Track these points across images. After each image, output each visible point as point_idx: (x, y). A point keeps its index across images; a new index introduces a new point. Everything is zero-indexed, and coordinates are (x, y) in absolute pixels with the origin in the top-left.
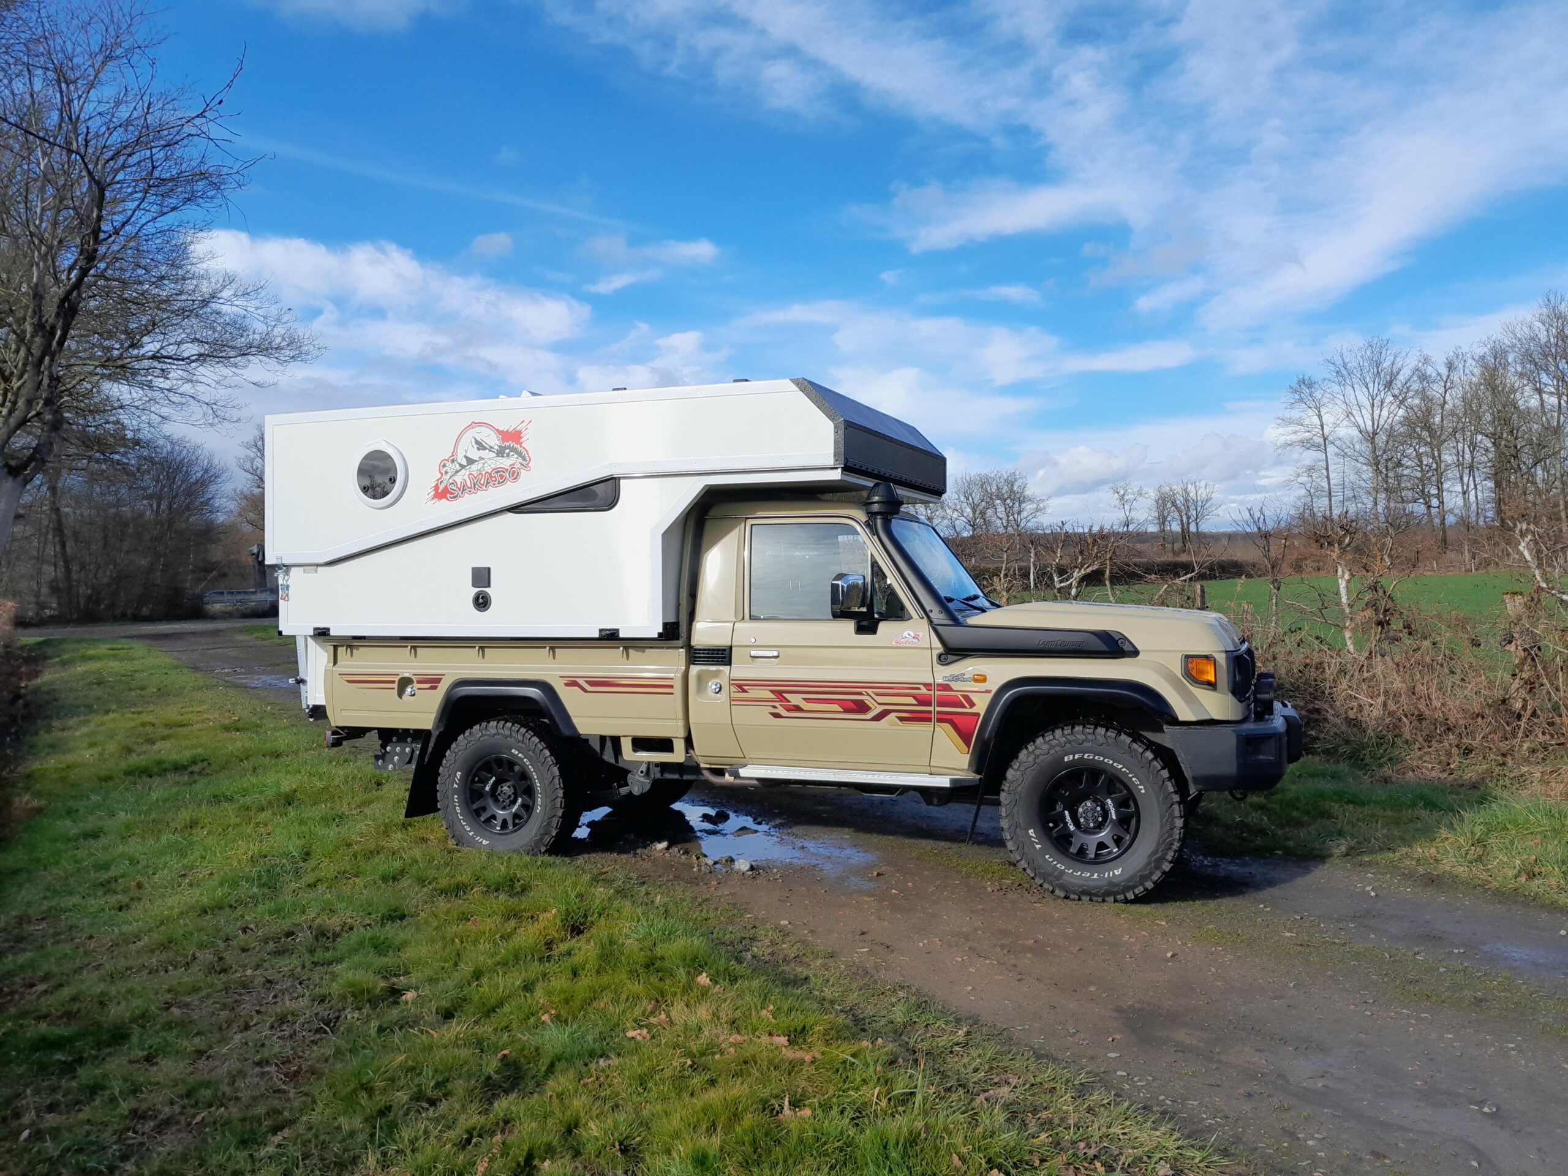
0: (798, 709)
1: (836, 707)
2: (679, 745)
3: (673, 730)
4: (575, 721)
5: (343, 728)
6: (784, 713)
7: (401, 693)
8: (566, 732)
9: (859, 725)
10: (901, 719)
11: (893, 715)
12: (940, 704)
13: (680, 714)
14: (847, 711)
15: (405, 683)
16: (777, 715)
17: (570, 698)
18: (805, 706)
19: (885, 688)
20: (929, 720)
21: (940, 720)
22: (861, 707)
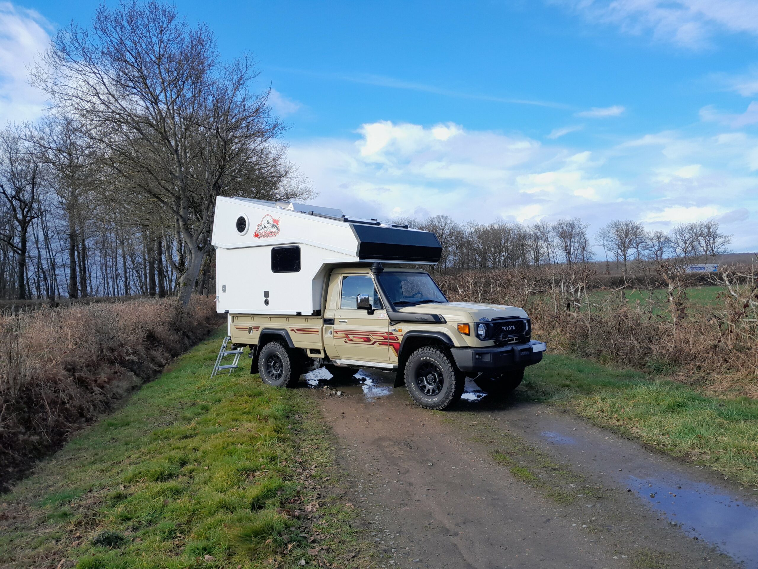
0: (351, 340)
1: (362, 340)
2: (322, 352)
3: (318, 346)
4: (294, 342)
5: (236, 344)
6: (348, 341)
7: (249, 333)
8: (291, 346)
9: (368, 346)
10: (380, 344)
11: (377, 343)
12: (390, 339)
13: (321, 342)
14: (365, 341)
15: (250, 329)
16: (346, 342)
17: (292, 334)
18: (354, 339)
19: (375, 333)
20: (387, 345)
21: (390, 345)
22: (368, 340)
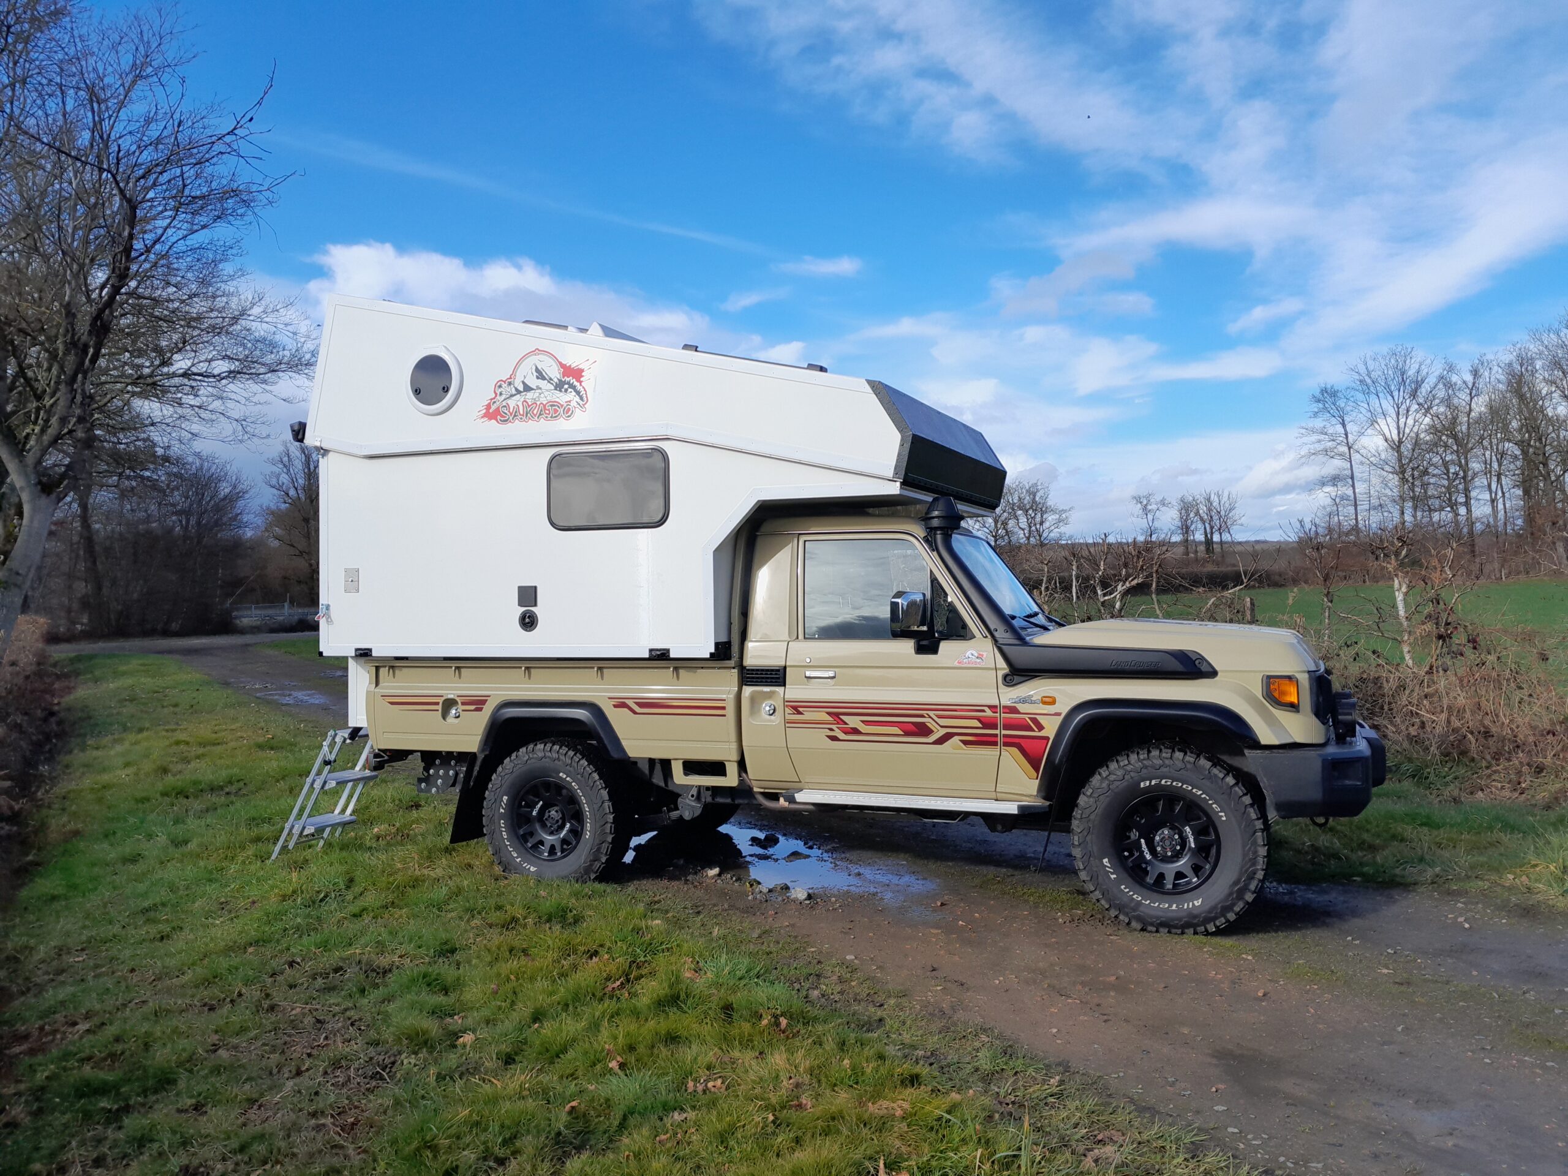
0: (855, 731)
1: (896, 730)
2: (732, 769)
3: (727, 753)
4: (624, 743)
5: (385, 751)
6: (842, 736)
7: (445, 715)
8: (615, 755)
9: (919, 750)
10: (965, 743)
11: (956, 739)
12: (1007, 727)
13: (733, 736)
14: (907, 734)
15: (449, 704)
16: (834, 738)
17: (619, 720)
18: (863, 728)
19: (946, 710)
20: (995, 744)
21: (1006, 744)
22: (923, 730)
